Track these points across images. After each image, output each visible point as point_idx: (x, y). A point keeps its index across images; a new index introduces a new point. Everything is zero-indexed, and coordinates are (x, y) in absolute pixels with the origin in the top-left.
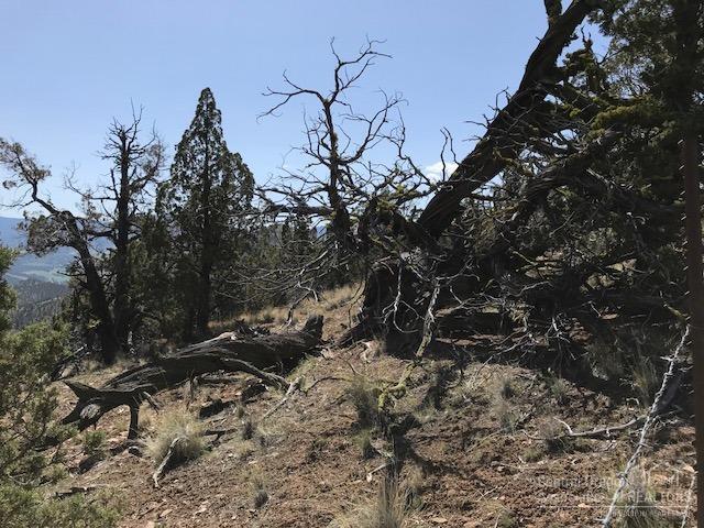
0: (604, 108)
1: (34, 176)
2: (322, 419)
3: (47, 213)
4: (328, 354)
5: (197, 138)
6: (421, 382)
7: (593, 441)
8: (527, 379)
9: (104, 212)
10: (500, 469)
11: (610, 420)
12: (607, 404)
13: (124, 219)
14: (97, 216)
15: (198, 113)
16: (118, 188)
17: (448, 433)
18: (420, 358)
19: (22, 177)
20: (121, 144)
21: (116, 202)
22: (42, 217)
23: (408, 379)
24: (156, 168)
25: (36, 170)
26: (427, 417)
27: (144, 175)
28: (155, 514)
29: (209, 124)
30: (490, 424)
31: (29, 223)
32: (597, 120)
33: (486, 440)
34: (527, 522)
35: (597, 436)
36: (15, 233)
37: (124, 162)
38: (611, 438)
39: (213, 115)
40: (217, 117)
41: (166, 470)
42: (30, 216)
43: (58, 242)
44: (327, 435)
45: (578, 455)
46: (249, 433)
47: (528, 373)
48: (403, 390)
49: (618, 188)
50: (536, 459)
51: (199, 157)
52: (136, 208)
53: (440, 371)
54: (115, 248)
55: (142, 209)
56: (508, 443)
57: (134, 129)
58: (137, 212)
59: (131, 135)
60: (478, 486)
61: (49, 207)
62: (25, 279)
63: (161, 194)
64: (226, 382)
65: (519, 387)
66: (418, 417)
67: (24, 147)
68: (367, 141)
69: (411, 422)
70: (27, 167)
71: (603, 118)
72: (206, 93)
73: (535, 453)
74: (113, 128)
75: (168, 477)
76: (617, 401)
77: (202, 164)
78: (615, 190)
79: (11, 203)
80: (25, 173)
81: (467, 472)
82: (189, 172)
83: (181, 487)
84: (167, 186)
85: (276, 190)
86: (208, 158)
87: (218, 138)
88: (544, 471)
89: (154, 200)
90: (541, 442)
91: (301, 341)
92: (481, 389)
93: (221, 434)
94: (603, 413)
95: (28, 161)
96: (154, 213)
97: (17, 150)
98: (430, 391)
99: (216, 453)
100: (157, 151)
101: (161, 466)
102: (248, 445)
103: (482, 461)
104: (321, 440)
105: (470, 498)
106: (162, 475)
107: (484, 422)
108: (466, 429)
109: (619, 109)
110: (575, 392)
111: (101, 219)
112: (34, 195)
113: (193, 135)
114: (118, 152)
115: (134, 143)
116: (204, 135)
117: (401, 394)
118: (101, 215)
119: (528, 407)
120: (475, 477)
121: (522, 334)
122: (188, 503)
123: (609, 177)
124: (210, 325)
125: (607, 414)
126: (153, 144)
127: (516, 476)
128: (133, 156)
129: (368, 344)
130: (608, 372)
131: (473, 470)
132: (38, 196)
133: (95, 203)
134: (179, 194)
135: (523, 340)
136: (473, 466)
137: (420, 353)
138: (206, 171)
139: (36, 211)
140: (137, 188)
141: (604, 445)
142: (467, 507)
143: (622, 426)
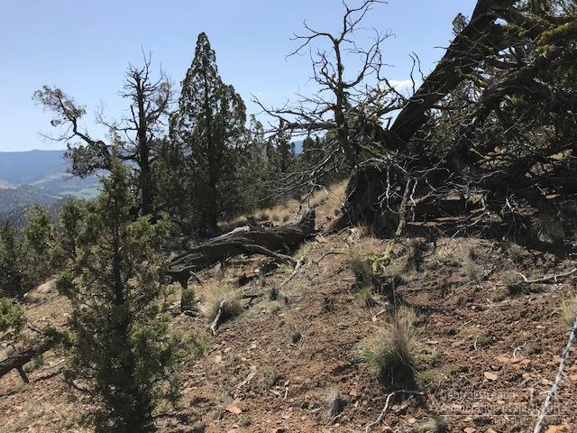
0: (547, 27)
1: (73, 115)
2: (328, 284)
3: (85, 144)
4: (320, 238)
5: (197, 75)
6: (400, 254)
7: (544, 285)
8: (486, 246)
9: (128, 140)
10: (473, 308)
11: (556, 270)
12: (553, 260)
13: (144, 145)
14: (122, 144)
15: (197, 54)
16: (138, 120)
17: (429, 287)
18: (399, 236)
19: (65, 116)
20: (136, 84)
21: (136, 131)
22: (81, 147)
23: (392, 252)
24: (166, 102)
25: (75, 110)
26: (411, 277)
27: (157, 108)
28: (219, 352)
29: (206, 63)
30: (461, 279)
31: (72, 152)
32: (542, 38)
33: (461, 289)
34: (498, 339)
35: (547, 282)
36: (63, 161)
37: (140, 98)
38: (558, 283)
39: (209, 55)
40: (212, 57)
41: (219, 324)
42: (72, 147)
43: (95, 166)
44: (335, 294)
45: (533, 295)
46: (274, 296)
47: (486, 242)
48: (389, 260)
49: (560, 92)
50: (500, 300)
51: (200, 91)
52: (152, 135)
53: (416, 245)
54: (139, 168)
55: (159, 136)
56: (477, 290)
57: (145, 71)
58: (153, 138)
59: (143, 76)
60: (459, 319)
61: (86, 139)
62: (61, 198)
63: (173, 123)
64: (245, 263)
65: (481, 252)
66: (405, 277)
67: (64, 91)
68: (365, 68)
69: (399, 282)
70: (68, 108)
71: (547, 35)
72: (202, 37)
73: (500, 296)
74: (129, 71)
75: (220, 328)
76: (560, 258)
77: (203, 96)
78: (557, 94)
79: (58, 137)
80: (67, 113)
81: (448, 311)
82: (193, 104)
83: (232, 334)
84: (177, 116)
85: (290, 112)
86: (207, 91)
87: (214, 74)
88: (508, 307)
89: (167, 128)
90: (503, 288)
91: (300, 230)
92: (451, 256)
93: (253, 297)
94: (550, 266)
95: (68, 103)
96: (169, 139)
97: (59, 94)
98: (409, 260)
99: (252, 310)
100: (165, 88)
101: (216, 321)
102: (276, 303)
103: (459, 303)
104: (331, 297)
105: (454, 326)
106: (217, 327)
107: (456, 278)
108: (442, 283)
109: (560, 28)
110: (526, 253)
111: (125, 147)
112: (75, 130)
113: (194, 72)
114: (134, 91)
115: (147, 82)
116: (203, 72)
117: (387, 263)
118: (125, 143)
119: (490, 265)
120: (455, 314)
121: (482, 212)
122: (242, 343)
123: (552, 84)
124: (219, 224)
125: (554, 266)
126: (162, 82)
127: (486, 312)
128: (146, 93)
129: (353, 230)
130: (552, 237)
131: (453, 310)
132: (78, 131)
133: (119, 133)
134: (187, 122)
135: (482, 217)
136: (452, 307)
137: (398, 233)
138: (206, 101)
139: (77, 142)
140: (152, 119)
141: (553, 287)
142: (452, 333)
143: (566, 274)
